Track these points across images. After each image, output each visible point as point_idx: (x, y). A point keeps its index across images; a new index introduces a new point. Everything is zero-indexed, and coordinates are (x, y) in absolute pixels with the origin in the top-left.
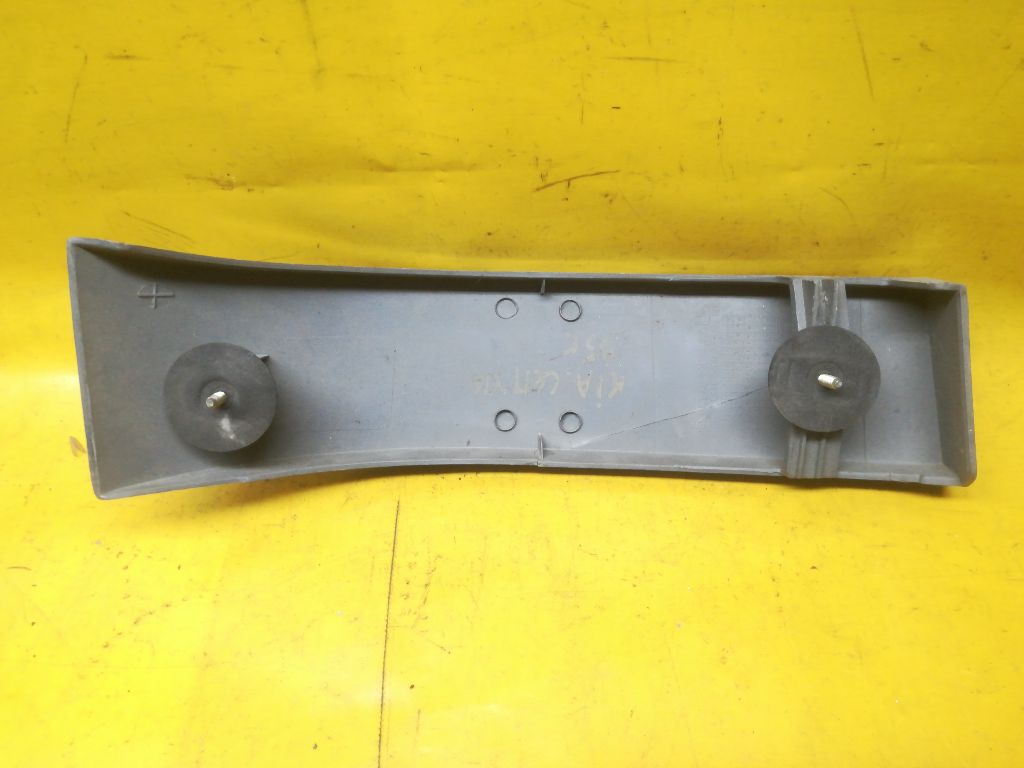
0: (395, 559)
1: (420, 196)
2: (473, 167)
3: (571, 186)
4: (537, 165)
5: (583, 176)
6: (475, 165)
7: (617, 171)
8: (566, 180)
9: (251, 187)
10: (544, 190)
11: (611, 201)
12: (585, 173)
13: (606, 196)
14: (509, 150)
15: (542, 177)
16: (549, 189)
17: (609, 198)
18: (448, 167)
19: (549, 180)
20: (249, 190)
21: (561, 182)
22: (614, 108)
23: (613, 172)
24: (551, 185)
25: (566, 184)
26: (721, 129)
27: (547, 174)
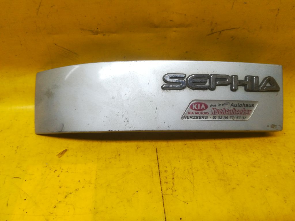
1: (165, 38)
4: (211, 25)
5: (226, 30)
6: (189, 25)
8: (220, 31)
9: (105, 34)
14: (203, 19)
18: (179, 26)
21: (218, 32)
22: (245, 3)
23: (237, 28)
24: (214, 33)
25: (219, 33)
26: (278, 12)
27: (214, 29)
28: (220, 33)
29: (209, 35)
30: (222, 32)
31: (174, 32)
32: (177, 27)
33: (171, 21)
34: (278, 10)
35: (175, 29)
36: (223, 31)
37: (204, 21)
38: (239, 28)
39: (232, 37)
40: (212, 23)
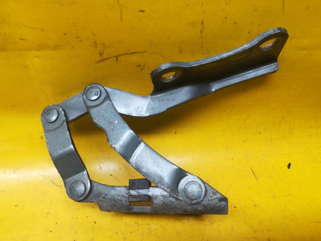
3: (119, 60)
4: (96, 47)
5: (125, 54)
6: (56, 46)
8: (115, 57)
10: (102, 63)
14: (78, 37)
15: (101, 54)
16: (105, 62)
17: (141, 67)
19: (105, 56)
21: (112, 57)
22: (140, 11)
23: (142, 52)
24: (106, 59)
25: (115, 59)
26: (203, 27)
27: (103, 53)
28: (117, 59)
29: (99, 62)
30: (118, 58)
31: (36, 57)
32: (37, 50)
33: (22, 39)
34: (202, 23)
35: (35, 53)
36: (120, 56)
37: (81, 41)
38: (144, 52)
39: (139, 66)
40: (96, 43)
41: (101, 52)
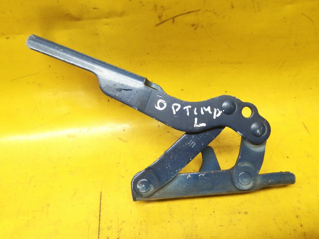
0: (100, 225)
1: (97, 34)
2: (122, 14)
3: (175, 21)
4: (156, 10)
5: (181, 15)
7: (199, 10)
8: (172, 18)
9: (7, 36)
10: (161, 25)
11: (196, 28)
12: (182, 13)
13: (193, 25)
14: (141, 2)
15: (160, 17)
16: (163, 24)
17: (195, 27)
18: (109, 15)
19: (163, 18)
20: (7, 38)
23: (196, 11)
24: (164, 22)
25: (172, 20)
27: (162, 15)
29: (158, 25)
30: (175, 19)
31: (106, 24)
36: (176, 17)
41: (160, 15)
